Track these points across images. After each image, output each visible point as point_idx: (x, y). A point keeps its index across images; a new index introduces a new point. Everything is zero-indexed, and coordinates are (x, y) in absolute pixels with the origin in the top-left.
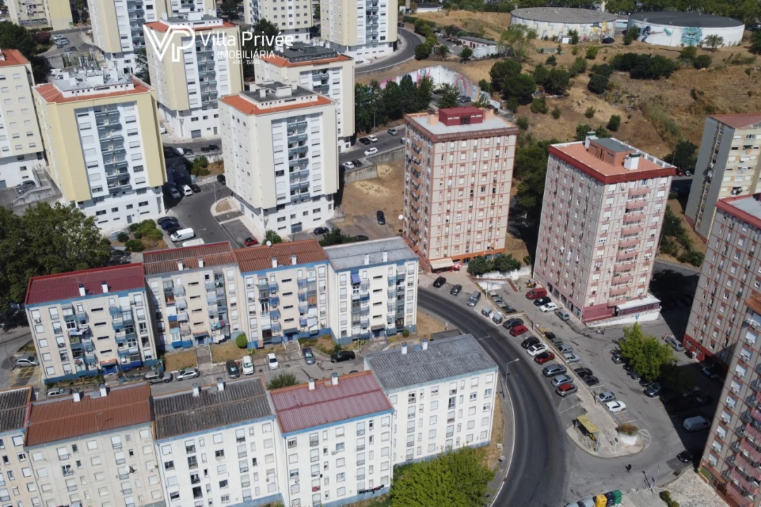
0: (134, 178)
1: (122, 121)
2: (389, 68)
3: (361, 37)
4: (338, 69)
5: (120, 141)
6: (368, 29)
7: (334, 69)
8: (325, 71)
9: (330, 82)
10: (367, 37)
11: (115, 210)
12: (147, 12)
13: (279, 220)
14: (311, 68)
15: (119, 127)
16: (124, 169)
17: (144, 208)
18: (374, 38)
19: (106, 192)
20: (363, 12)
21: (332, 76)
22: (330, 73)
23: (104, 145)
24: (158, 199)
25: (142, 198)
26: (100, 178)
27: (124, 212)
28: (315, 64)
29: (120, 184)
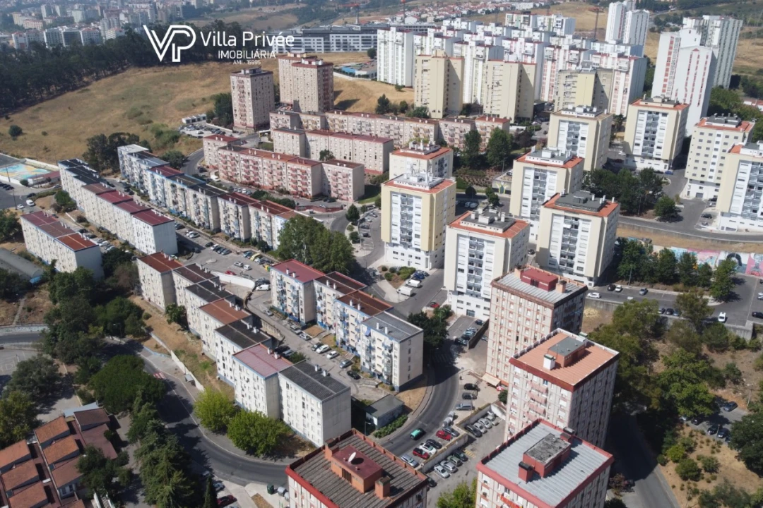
0: (414, 240)
1: (414, 205)
2: (732, 243)
3: (738, 206)
4: (589, 221)
5: (411, 217)
6: (746, 201)
7: (583, 220)
8: (576, 219)
9: (580, 229)
10: (744, 208)
11: (403, 254)
12: (580, 142)
13: (458, 301)
14: (562, 213)
15: (411, 209)
16: (410, 233)
17: (417, 261)
18: (755, 211)
19: (398, 242)
20: (745, 185)
21: (581, 225)
22: (580, 222)
23: (403, 216)
24: (427, 259)
25: (418, 254)
26: (397, 233)
27: (406, 258)
28: (566, 211)
29: (407, 240)
